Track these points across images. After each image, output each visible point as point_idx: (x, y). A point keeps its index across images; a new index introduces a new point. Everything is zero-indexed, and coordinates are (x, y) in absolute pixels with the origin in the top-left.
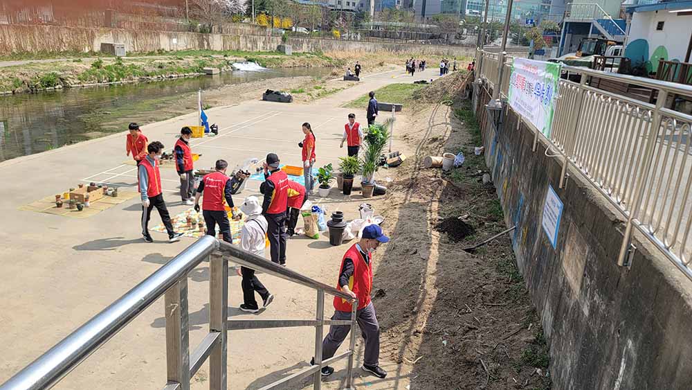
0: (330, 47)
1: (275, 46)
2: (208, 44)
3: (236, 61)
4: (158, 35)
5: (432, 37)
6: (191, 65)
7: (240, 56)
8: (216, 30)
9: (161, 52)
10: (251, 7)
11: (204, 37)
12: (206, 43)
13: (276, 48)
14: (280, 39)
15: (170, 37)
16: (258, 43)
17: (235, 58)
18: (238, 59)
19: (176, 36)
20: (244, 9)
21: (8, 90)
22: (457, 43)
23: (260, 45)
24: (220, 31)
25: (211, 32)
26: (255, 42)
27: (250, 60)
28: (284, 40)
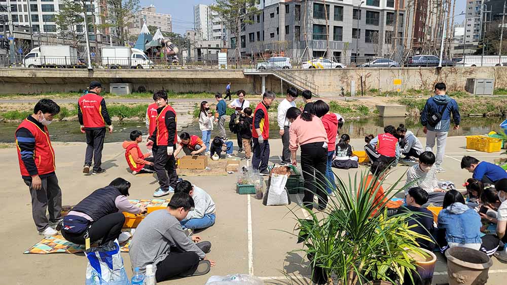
21: (479, 113)
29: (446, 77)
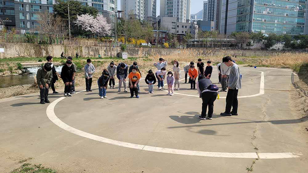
2: (47, 52)
5: (231, 46)
11: (43, 47)
12: (44, 51)
13: (116, 55)
14: (119, 49)
16: (100, 51)
19: (2, 46)
22: (248, 48)
25: (50, 43)
28: (123, 49)
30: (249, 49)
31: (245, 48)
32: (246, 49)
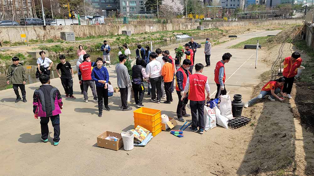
0: (222, 25)
1: (196, 27)
2: (166, 28)
3: (178, 35)
4: (145, 25)
5: (276, 16)
6: (158, 37)
7: (180, 32)
8: (169, 22)
9: (146, 33)
10: (186, 11)
11: (165, 25)
12: (165, 28)
13: (196, 28)
14: (198, 24)
15: (150, 26)
16: (188, 26)
17: (177, 33)
18: (178, 33)
19: (152, 26)
20: (182, 12)
23: (189, 27)
24: (171, 22)
25: (167, 23)
26: (187, 26)
27: (184, 34)
28: (200, 24)
29: (50, 31)
30: (291, 19)
31: (288, 17)
32: (288, 19)
